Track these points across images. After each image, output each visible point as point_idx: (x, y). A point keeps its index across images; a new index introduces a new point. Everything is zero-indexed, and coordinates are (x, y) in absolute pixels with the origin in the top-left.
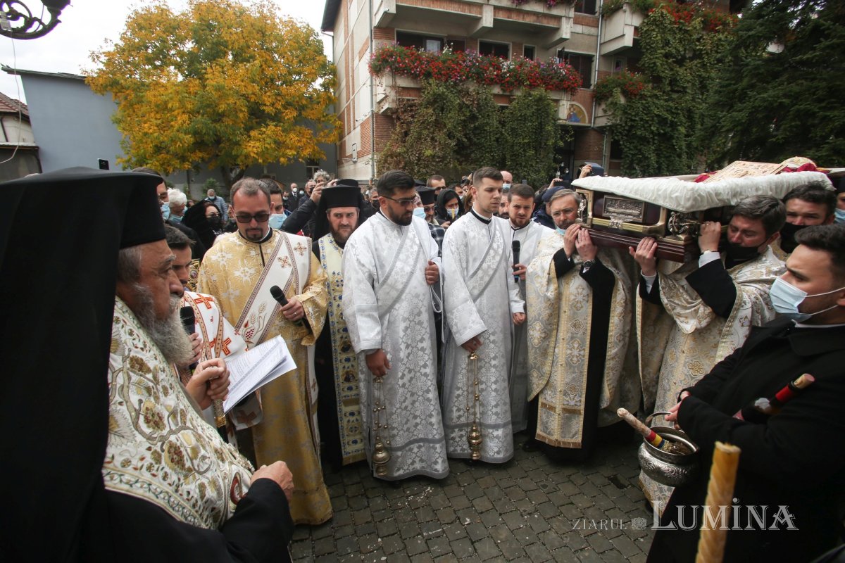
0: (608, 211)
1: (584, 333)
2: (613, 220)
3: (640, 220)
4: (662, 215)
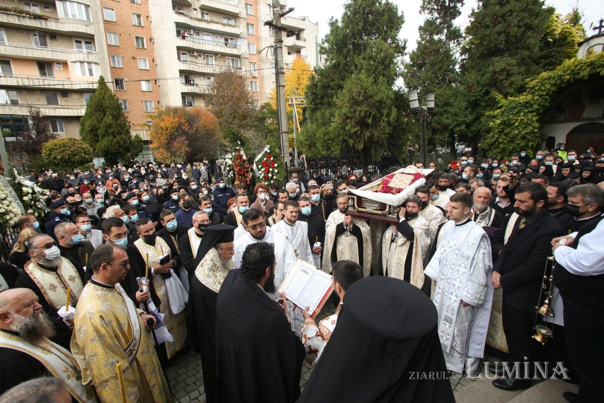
0: (364, 205)
1: (356, 255)
2: (368, 209)
3: (379, 208)
4: (388, 207)
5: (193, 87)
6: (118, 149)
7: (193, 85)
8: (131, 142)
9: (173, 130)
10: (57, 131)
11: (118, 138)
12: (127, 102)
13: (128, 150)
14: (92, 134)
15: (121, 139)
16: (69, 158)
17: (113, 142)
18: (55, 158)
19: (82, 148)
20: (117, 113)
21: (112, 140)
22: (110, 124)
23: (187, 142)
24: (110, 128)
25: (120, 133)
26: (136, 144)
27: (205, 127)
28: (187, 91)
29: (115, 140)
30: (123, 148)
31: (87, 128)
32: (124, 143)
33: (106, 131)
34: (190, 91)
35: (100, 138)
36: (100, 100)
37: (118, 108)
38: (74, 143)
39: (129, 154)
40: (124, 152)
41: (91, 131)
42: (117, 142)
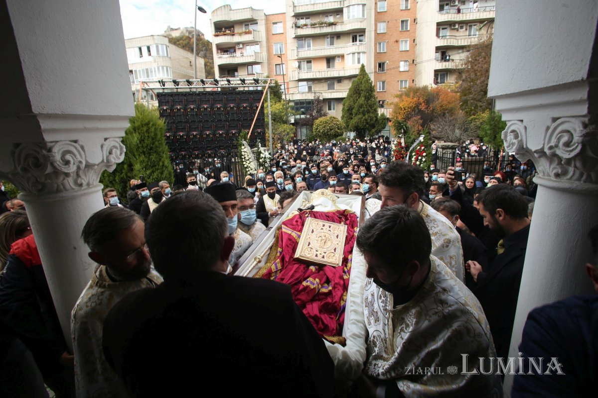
5: (447, 63)
6: (365, 125)
7: (449, 60)
8: (377, 120)
9: (409, 110)
10: (331, 110)
11: (366, 116)
12: (385, 83)
13: (373, 126)
14: (349, 113)
15: (369, 116)
16: (328, 132)
17: (362, 119)
18: (319, 131)
19: (337, 124)
20: (369, 95)
21: (362, 118)
22: (362, 105)
23: (421, 121)
24: (361, 108)
25: (368, 112)
26: (380, 122)
27: (441, 106)
28: (440, 68)
29: (364, 118)
30: (369, 125)
31: (346, 108)
32: (371, 120)
33: (358, 110)
34: (444, 68)
35: (353, 115)
36: (358, 85)
37: (370, 90)
38: (333, 120)
39: (373, 130)
40: (370, 128)
41: (348, 110)
42: (365, 120)
